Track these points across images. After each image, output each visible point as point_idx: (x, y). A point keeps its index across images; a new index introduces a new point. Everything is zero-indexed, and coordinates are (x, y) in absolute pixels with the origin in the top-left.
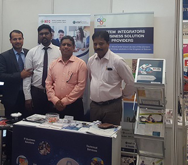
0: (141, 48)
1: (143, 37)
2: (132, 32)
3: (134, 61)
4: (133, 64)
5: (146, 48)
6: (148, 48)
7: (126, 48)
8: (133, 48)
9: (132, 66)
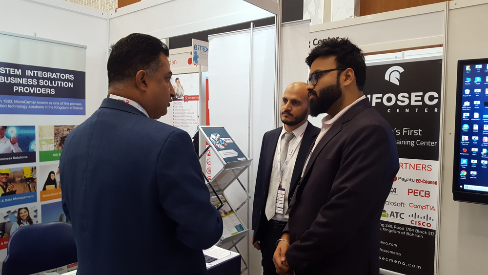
0: (69, 106)
1: (72, 86)
2: (52, 76)
3: (57, 128)
4: (55, 134)
5: (76, 106)
6: (79, 106)
7: (42, 105)
8: (55, 105)
9: (53, 137)
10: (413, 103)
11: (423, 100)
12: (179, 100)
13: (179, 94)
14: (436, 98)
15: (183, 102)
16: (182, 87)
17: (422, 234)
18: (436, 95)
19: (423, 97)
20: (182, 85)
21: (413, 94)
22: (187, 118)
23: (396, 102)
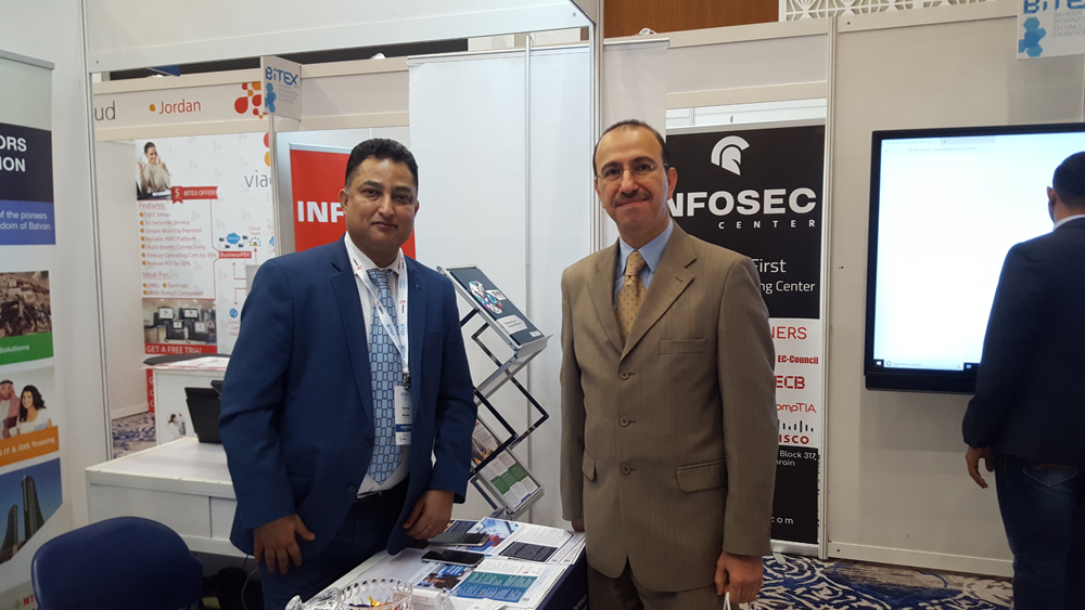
0: (19, 221)
1: (23, 169)
5: (35, 221)
6: (40, 221)
10: (768, 210)
11: (786, 204)
12: (158, 198)
13: (157, 182)
14: (812, 200)
15: (168, 203)
16: (164, 167)
17: (792, 459)
18: (811, 194)
19: (786, 198)
20: (163, 161)
21: (768, 193)
22: (182, 243)
23: (735, 208)
